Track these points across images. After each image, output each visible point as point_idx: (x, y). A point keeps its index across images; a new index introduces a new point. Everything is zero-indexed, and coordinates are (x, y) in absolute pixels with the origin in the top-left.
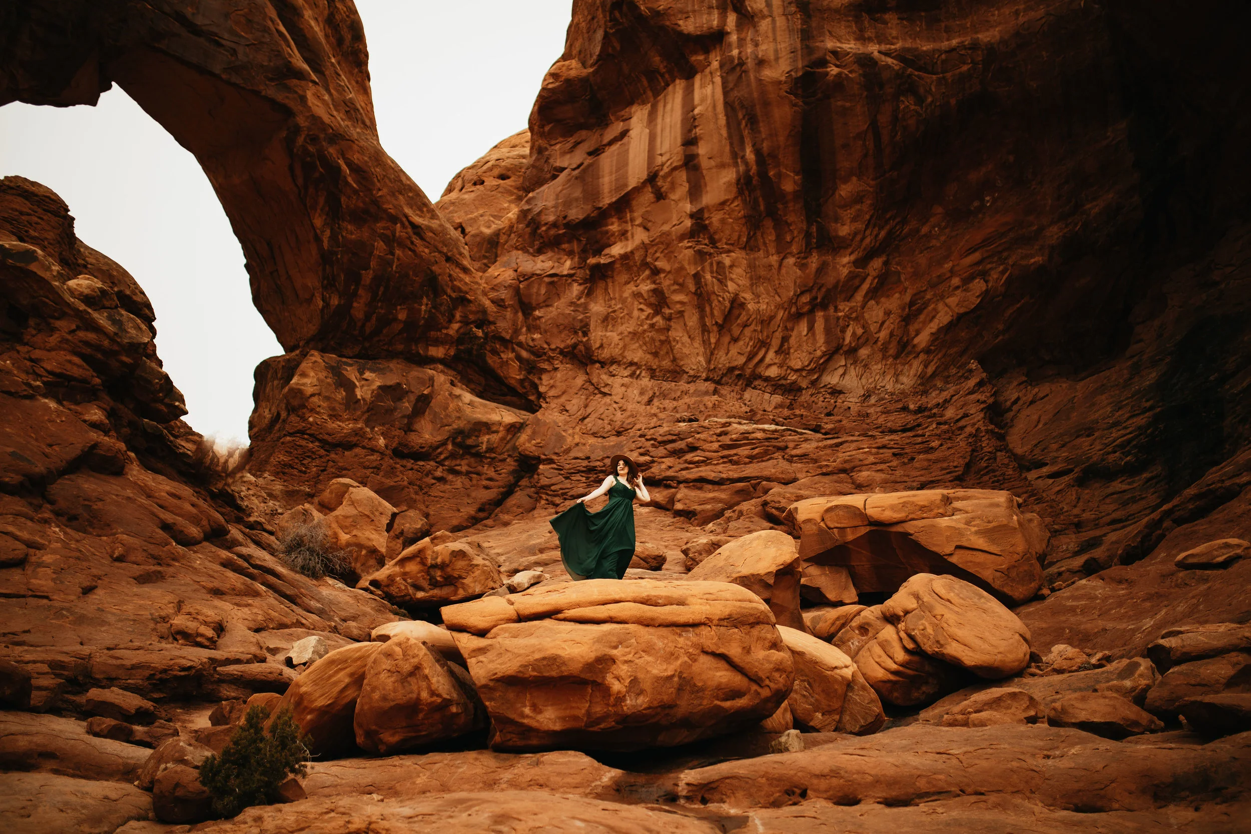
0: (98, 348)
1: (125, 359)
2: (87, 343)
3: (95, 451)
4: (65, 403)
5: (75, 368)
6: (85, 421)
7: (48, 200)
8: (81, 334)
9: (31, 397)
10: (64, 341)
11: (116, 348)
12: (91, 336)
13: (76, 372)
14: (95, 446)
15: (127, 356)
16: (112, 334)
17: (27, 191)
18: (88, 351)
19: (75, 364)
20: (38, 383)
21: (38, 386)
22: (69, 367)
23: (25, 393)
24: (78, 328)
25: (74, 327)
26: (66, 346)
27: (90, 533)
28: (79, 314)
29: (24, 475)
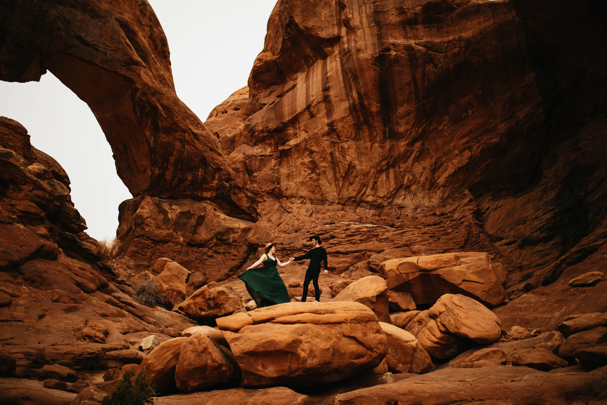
0: (43, 198)
1: (56, 203)
2: (38, 196)
3: (43, 248)
4: (28, 225)
5: (32, 208)
6: (37, 234)
7: (17, 128)
8: (35, 192)
9: (11, 223)
10: (27, 195)
11: (52, 198)
12: (40, 193)
13: (33, 210)
14: (43, 246)
15: (57, 202)
16: (50, 191)
17: (7, 124)
18: (38, 200)
19: (32, 206)
21: (15, 218)
22: (29, 208)
23: (8, 221)
24: (34, 189)
25: (31, 188)
26: (28, 198)
27: (42, 289)
28: (34, 182)
29: (9, 262)
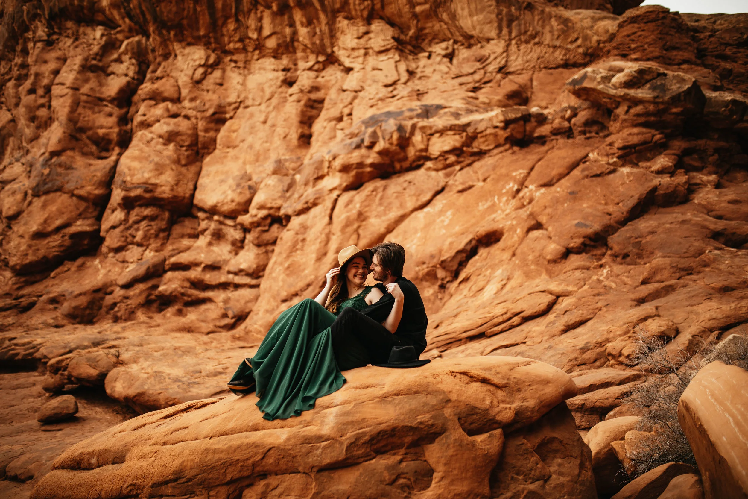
0: (647, 114)
1: (675, 110)
2: (638, 115)
3: (657, 193)
4: (640, 164)
5: (635, 137)
6: (652, 172)
7: (648, 14)
8: (633, 111)
9: (613, 171)
10: (625, 121)
11: (661, 107)
12: (639, 109)
13: (635, 140)
14: (655, 189)
15: (676, 107)
16: (652, 99)
17: (633, 18)
18: (642, 119)
19: (634, 134)
20: (615, 159)
21: (615, 162)
22: (630, 138)
23: (608, 170)
24: (629, 108)
25: (626, 108)
26: (626, 124)
27: (640, 264)
28: (625, 98)
29: (584, 237)
